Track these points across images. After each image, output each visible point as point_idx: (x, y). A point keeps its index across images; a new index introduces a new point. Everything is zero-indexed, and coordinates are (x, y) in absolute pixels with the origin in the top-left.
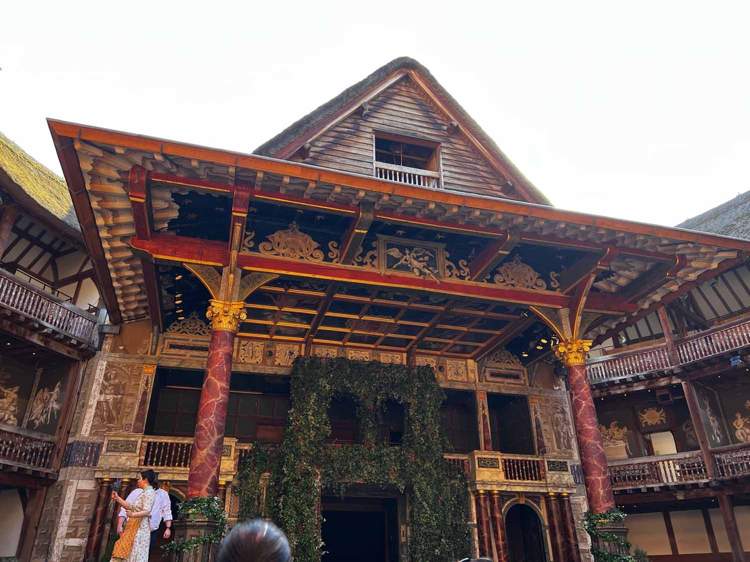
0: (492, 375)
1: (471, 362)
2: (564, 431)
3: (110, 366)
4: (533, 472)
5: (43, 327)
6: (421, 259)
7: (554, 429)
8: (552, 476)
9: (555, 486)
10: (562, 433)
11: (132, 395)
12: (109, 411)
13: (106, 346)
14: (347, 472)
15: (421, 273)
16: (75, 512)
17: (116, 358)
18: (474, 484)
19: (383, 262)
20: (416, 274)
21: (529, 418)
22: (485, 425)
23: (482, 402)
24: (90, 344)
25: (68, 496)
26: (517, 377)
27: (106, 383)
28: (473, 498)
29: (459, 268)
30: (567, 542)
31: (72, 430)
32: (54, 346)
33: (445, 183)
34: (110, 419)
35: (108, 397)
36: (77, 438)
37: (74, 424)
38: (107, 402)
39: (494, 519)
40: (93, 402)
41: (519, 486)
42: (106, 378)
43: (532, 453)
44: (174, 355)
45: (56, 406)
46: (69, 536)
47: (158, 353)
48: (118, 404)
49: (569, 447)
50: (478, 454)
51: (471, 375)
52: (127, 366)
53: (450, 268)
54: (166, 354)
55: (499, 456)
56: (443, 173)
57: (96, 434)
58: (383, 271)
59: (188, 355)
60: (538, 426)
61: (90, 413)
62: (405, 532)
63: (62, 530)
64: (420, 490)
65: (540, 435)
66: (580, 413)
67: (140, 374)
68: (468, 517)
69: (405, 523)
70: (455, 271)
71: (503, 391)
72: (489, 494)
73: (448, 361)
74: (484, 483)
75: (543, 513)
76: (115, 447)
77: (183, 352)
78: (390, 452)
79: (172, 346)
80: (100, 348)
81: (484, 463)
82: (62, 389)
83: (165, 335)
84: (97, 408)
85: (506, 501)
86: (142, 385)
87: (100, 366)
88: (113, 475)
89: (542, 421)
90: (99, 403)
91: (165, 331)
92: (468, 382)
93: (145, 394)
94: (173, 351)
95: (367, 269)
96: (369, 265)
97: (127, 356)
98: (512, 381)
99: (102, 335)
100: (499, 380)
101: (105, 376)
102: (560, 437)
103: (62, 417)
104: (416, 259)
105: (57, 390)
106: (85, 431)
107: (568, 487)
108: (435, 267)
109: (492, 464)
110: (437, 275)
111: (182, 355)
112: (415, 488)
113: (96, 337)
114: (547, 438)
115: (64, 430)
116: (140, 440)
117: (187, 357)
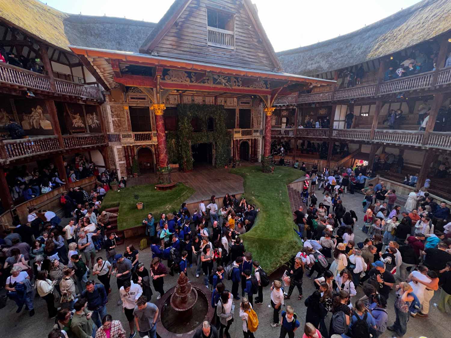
0: (241, 103)
1: (235, 99)
3: (111, 107)
4: (249, 133)
5: (82, 98)
6: (225, 79)
7: (257, 120)
8: (254, 134)
9: (254, 137)
11: (123, 118)
12: (117, 123)
13: (107, 100)
14: (198, 140)
15: (225, 85)
16: (118, 155)
17: (112, 104)
18: (233, 138)
19: (212, 81)
20: (223, 86)
21: (250, 117)
22: (237, 120)
23: (237, 112)
24: (101, 99)
25: (115, 150)
26: (248, 103)
27: (113, 114)
28: (232, 141)
29: (238, 82)
30: (255, 150)
31: (107, 130)
32: (88, 103)
33: (236, 38)
34: (119, 126)
35: (115, 119)
36: (110, 133)
37: (107, 128)
38: (115, 120)
39: (237, 146)
40: (111, 121)
41: (245, 138)
43: (250, 128)
44: (134, 102)
45: (98, 122)
46: (119, 161)
47: (127, 101)
48: (119, 121)
49: (260, 124)
50: (235, 130)
51: (235, 103)
52: (118, 107)
53: (235, 82)
54: (130, 101)
55: (241, 130)
56: (235, 33)
57: (116, 131)
58: (212, 85)
60: (253, 119)
61: (111, 125)
62: (214, 151)
63: (117, 159)
64: (219, 143)
65: (253, 122)
66: (267, 130)
67: (123, 110)
68: (231, 146)
69: (214, 149)
70: (237, 83)
71: (244, 108)
72: (237, 140)
73: (228, 99)
74: (236, 138)
75: (250, 143)
76: (125, 136)
77: (136, 100)
78: (210, 134)
79: (132, 98)
80: (105, 100)
81: (236, 132)
82: (97, 115)
83: (127, 94)
84: (113, 123)
85: (241, 141)
86: (126, 114)
87: (108, 107)
88: (127, 145)
89: (254, 117)
90: (113, 121)
91: (127, 92)
92: (233, 106)
93: (128, 117)
94: (133, 100)
95: (206, 85)
96: (207, 83)
97: (116, 103)
98: (247, 105)
99: (104, 96)
100: (243, 104)
101: (111, 111)
102: (258, 122)
103: (101, 126)
104: (223, 79)
105: (95, 115)
106: (112, 131)
107: (258, 136)
108: (230, 82)
109: (238, 132)
110: (231, 86)
111: (137, 102)
112: (218, 143)
113: (102, 96)
115: (104, 131)
116: (132, 134)
117: (139, 102)
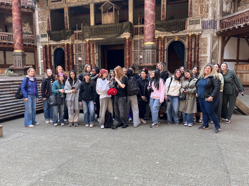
2: (206, 4)
3: (39, 12)
7: (200, 5)
10: (204, 6)
11: (45, 20)
13: (37, 6)
16: (41, 54)
17: (39, 9)
22: (163, 9)
25: (39, 50)
27: (39, 18)
31: (36, 32)
34: (42, 28)
35: (40, 22)
36: (37, 34)
40: (37, 24)
42: (39, 16)
44: (53, 5)
46: (41, 60)
47: (49, 5)
48: (43, 23)
49: (207, 12)
52: (42, 11)
54: (51, 5)
57: (40, 33)
59: (56, 4)
63: (40, 58)
67: (46, 13)
72: (160, 38)
75: (186, 43)
76: (42, 36)
77: (55, 3)
79: (52, 2)
80: (35, 7)
84: (39, 26)
85: (169, 40)
86: (47, 17)
87: (37, 13)
89: (194, 2)
90: (39, 24)
93: (48, 19)
94: (53, 3)
97: (42, 8)
99: (35, 3)
101: (38, 15)
102: (203, 7)
106: (38, 32)
107: (198, 31)
111: (55, 4)
114: (196, 10)
117: (56, 5)
